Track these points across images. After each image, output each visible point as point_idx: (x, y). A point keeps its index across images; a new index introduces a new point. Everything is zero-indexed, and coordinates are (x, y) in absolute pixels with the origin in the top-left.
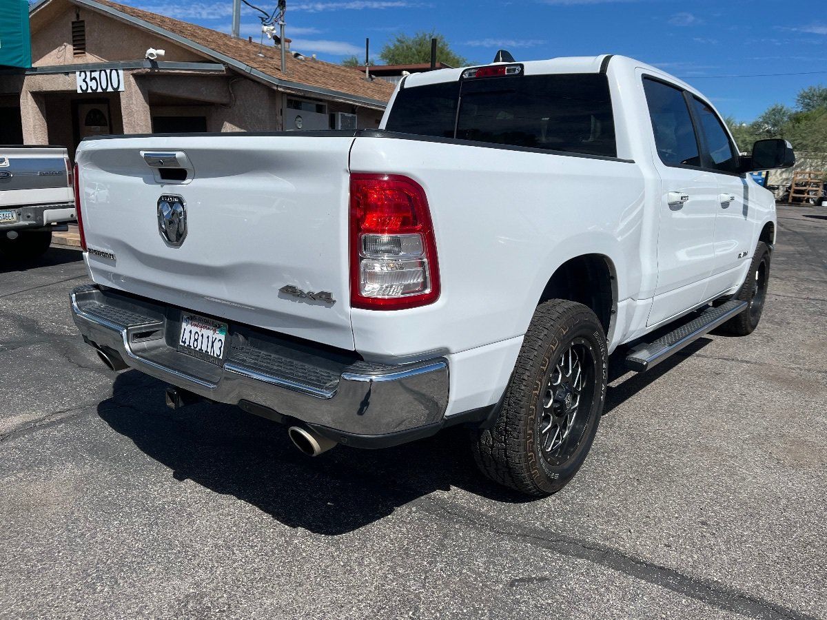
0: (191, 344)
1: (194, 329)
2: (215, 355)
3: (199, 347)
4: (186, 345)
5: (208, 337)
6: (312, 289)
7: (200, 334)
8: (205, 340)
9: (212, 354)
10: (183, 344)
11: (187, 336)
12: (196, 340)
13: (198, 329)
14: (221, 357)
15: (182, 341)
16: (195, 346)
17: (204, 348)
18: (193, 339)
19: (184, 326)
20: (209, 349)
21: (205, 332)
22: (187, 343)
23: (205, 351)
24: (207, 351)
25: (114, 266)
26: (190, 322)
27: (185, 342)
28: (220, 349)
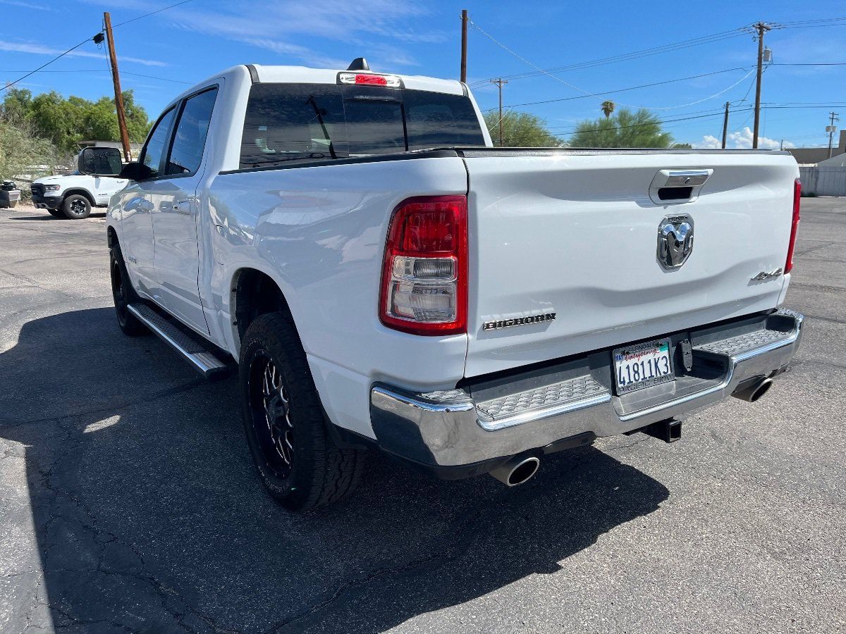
0: (632, 379)
1: (631, 362)
2: (663, 374)
3: (642, 377)
4: (626, 384)
5: (649, 362)
7: (639, 363)
8: (647, 366)
9: (659, 375)
10: (622, 385)
11: (624, 374)
12: (637, 372)
13: (635, 360)
14: (669, 372)
15: (621, 383)
16: (637, 378)
17: (647, 375)
18: (632, 373)
19: (618, 364)
20: (654, 374)
21: (645, 358)
22: (627, 381)
23: (649, 377)
24: (652, 376)
25: (544, 330)
26: (624, 357)
27: (624, 382)
28: (666, 365)
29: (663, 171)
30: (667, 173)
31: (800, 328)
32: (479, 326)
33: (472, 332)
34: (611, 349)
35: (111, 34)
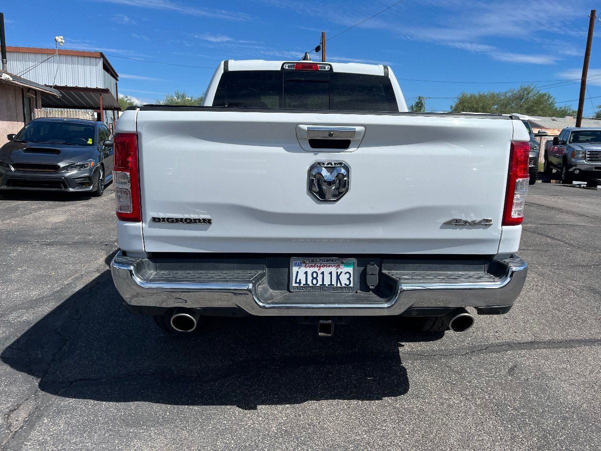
0: (309, 283)
1: (310, 270)
2: (344, 285)
3: (320, 283)
4: (302, 285)
5: (331, 273)
6: (474, 219)
7: (319, 272)
8: (327, 276)
9: (339, 285)
10: (297, 285)
11: (301, 277)
12: (315, 278)
13: (315, 269)
14: (352, 285)
15: (296, 282)
16: (315, 283)
17: (327, 282)
18: (310, 278)
19: (295, 269)
20: (334, 282)
21: (326, 270)
22: (303, 282)
23: (329, 285)
24: (331, 284)
25: (206, 230)
26: (303, 265)
27: (300, 283)
28: (349, 279)
29: (300, 126)
30: (305, 127)
31: (511, 276)
32: (149, 219)
33: (146, 222)
34: (289, 256)
35: (325, 45)
